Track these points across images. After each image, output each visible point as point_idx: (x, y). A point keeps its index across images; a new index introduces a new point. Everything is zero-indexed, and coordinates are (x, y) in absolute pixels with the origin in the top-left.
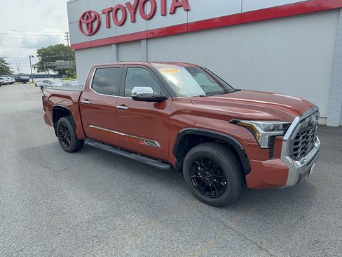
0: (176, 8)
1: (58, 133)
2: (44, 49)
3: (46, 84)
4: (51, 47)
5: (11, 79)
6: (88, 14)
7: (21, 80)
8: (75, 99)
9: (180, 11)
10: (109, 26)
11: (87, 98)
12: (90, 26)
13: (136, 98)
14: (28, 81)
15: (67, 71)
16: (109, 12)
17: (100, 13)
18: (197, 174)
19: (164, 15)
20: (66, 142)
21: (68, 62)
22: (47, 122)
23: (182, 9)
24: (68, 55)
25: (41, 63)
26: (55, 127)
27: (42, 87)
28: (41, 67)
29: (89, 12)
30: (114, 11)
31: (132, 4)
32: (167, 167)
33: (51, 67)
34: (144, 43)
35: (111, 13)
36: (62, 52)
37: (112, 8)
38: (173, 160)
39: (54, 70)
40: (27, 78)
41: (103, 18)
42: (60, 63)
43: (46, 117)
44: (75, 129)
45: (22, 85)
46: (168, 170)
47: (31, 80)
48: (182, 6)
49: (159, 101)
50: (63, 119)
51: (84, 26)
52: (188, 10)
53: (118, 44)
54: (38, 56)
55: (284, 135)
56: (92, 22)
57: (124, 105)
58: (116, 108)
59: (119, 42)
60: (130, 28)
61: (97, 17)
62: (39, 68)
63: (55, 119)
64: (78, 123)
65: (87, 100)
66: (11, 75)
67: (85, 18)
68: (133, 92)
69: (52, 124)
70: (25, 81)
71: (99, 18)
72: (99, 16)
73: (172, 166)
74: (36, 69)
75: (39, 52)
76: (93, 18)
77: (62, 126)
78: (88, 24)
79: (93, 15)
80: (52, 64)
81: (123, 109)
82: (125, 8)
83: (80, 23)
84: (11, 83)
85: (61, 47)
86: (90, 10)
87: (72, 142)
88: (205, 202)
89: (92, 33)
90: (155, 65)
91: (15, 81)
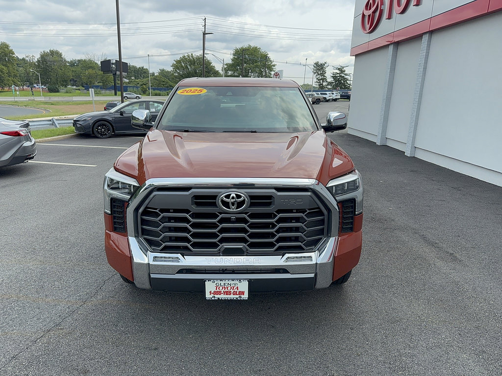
5: (336, 95)
7: (348, 96)
91: (340, 97)
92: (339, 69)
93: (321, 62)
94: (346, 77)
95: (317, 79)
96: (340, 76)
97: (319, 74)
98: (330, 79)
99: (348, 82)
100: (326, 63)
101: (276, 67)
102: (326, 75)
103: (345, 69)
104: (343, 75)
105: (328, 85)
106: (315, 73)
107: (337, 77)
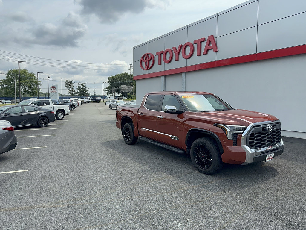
0: (208, 50)
1: (124, 133)
2: (113, 77)
3: (113, 103)
4: (118, 76)
5: (89, 99)
6: (146, 56)
7: (96, 100)
8: (135, 112)
9: (211, 52)
10: (160, 64)
11: (141, 112)
12: (147, 64)
13: (167, 112)
14: (100, 100)
15: (128, 94)
16: (161, 54)
17: (155, 54)
18: (198, 155)
19: (199, 55)
20: (127, 138)
21: (129, 87)
22: (118, 127)
23: (212, 51)
24: (130, 81)
25: (110, 87)
26: (122, 129)
27: (110, 105)
28: (110, 90)
29: (148, 54)
30: (164, 53)
31: (177, 48)
32: (182, 152)
33: (117, 91)
34: (184, 75)
35: (162, 55)
36: (126, 79)
37: (163, 51)
38: (185, 147)
39: (119, 93)
40: (100, 98)
41: (157, 58)
42: (124, 88)
43: (117, 124)
44: (133, 130)
45: (96, 104)
46: (183, 154)
47: (102, 100)
48: (212, 49)
49: (179, 113)
50: (127, 124)
51: (144, 63)
52: (216, 52)
53: (165, 76)
54: (108, 82)
55: (243, 133)
56: (149, 61)
57: (161, 116)
58: (157, 117)
59: (167, 75)
60: (174, 65)
61: (153, 57)
62: (108, 91)
63: (123, 124)
64: (135, 127)
65: (141, 113)
66: (88, 96)
67: (145, 58)
68: (165, 108)
69: (121, 127)
70: (98, 101)
71: (154, 58)
72: (154, 56)
73: (185, 152)
74: (106, 92)
75: (109, 79)
76: (150, 59)
77: (126, 128)
78: (146, 62)
79: (150, 56)
80: (118, 88)
81: (160, 118)
82: (172, 51)
83: (141, 62)
84: (89, 102)
85: (125, 75)
86: (148, 52)
87: (131, 139)
88: (201, 172)
89: (148, 68)
90: (179, 94)
91: (91, 100)
92: (81, 85)
93: (70, 80)
94: (86, 89)
95: (69, 90)
96: (83, 89)
97: (69, 87)
98: (77, 90)
99: (88, 92)
100: (73, 81)
101: (41, 82)
102: (74, 88)
103: (85, 84)
104: (84, 88)
105: (76, 93)
106: (67, 87)
107: (81, 89)
